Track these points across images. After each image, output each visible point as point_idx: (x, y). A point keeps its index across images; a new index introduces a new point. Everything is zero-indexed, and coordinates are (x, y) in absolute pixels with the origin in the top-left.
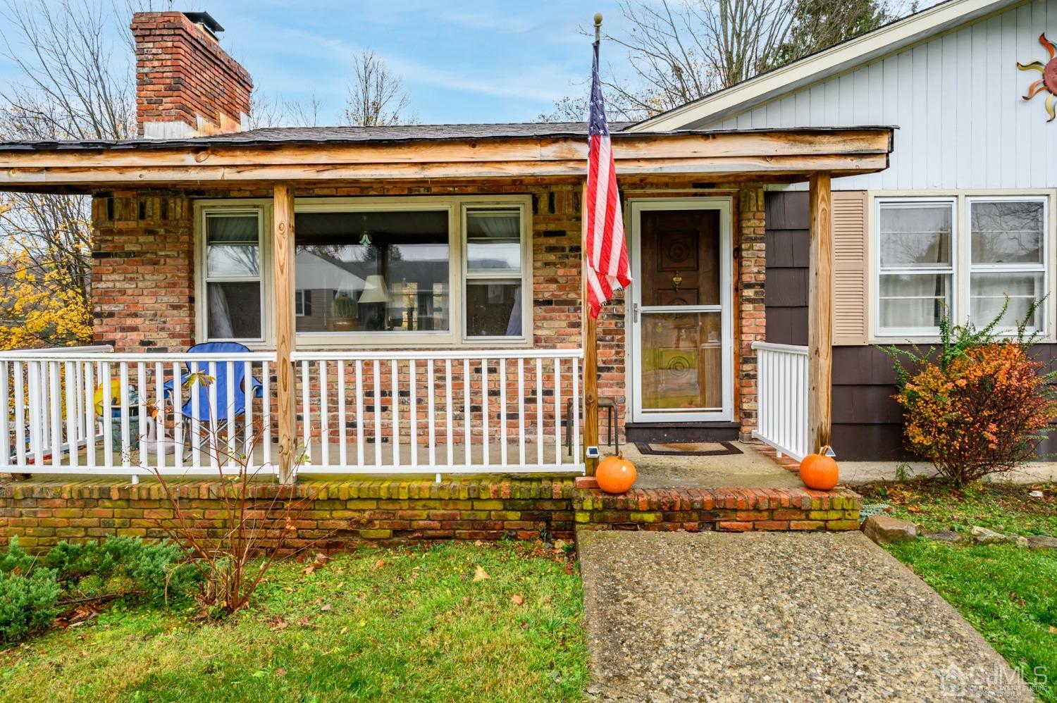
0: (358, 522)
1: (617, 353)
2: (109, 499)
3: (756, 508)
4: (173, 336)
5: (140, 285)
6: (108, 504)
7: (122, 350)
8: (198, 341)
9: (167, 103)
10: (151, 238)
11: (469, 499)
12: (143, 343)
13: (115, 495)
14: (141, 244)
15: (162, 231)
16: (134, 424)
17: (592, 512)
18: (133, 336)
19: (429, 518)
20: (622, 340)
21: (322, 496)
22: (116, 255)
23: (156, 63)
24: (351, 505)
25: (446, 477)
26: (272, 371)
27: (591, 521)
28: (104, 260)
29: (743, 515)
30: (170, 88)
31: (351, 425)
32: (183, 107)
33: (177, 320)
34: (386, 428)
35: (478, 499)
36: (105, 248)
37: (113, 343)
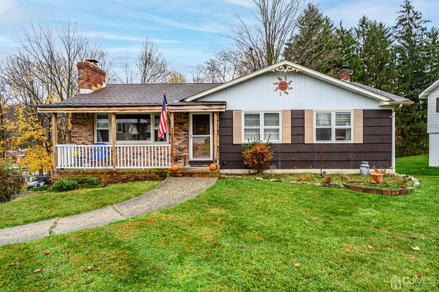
0: (128, 177)
1: (187, 145)
2: (80, 173)
3: (199, 173)
4: (89, 141)
5: (82, 130)
6: (80, 174)
7: (78, 144)
8: (95, 143)
9: (86, 84)
10: (85, 120)
11: (149, 173)
12: (83, 143)
13: (81, 172)
14: (82, 121)
15: (87, 118)
16: (81, 160)
17: (170, 174)
18: (80, 141)
19: (141, 176)
20: (188, 143)
21: (121, 172)
22: (77, 124)
23: (83, 75)
24: (127, 174)
25: (145, 169)
26: (112, 149)
27: (170, 176)
28: (74, 125)
29: (197, 174)
30: (86, 81)
31: (130, 161)
32: (90, 86)
33: (90, 138)
34: (137, 162)
35: (151, 173)
36: (74, 122)
37: (76, 143)
